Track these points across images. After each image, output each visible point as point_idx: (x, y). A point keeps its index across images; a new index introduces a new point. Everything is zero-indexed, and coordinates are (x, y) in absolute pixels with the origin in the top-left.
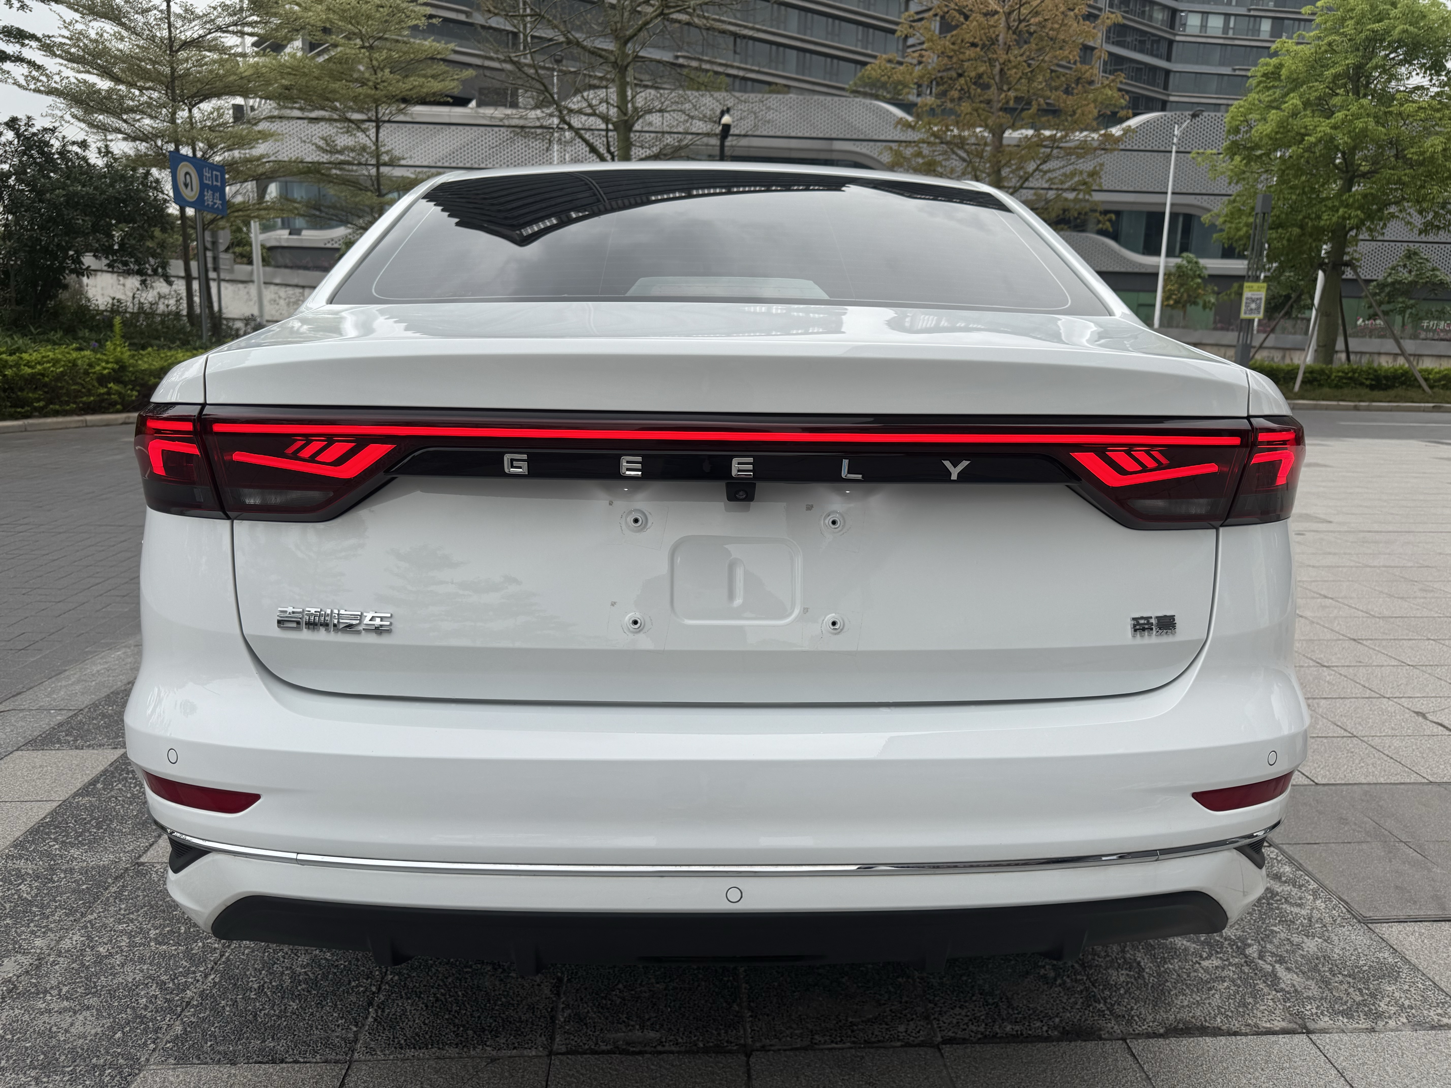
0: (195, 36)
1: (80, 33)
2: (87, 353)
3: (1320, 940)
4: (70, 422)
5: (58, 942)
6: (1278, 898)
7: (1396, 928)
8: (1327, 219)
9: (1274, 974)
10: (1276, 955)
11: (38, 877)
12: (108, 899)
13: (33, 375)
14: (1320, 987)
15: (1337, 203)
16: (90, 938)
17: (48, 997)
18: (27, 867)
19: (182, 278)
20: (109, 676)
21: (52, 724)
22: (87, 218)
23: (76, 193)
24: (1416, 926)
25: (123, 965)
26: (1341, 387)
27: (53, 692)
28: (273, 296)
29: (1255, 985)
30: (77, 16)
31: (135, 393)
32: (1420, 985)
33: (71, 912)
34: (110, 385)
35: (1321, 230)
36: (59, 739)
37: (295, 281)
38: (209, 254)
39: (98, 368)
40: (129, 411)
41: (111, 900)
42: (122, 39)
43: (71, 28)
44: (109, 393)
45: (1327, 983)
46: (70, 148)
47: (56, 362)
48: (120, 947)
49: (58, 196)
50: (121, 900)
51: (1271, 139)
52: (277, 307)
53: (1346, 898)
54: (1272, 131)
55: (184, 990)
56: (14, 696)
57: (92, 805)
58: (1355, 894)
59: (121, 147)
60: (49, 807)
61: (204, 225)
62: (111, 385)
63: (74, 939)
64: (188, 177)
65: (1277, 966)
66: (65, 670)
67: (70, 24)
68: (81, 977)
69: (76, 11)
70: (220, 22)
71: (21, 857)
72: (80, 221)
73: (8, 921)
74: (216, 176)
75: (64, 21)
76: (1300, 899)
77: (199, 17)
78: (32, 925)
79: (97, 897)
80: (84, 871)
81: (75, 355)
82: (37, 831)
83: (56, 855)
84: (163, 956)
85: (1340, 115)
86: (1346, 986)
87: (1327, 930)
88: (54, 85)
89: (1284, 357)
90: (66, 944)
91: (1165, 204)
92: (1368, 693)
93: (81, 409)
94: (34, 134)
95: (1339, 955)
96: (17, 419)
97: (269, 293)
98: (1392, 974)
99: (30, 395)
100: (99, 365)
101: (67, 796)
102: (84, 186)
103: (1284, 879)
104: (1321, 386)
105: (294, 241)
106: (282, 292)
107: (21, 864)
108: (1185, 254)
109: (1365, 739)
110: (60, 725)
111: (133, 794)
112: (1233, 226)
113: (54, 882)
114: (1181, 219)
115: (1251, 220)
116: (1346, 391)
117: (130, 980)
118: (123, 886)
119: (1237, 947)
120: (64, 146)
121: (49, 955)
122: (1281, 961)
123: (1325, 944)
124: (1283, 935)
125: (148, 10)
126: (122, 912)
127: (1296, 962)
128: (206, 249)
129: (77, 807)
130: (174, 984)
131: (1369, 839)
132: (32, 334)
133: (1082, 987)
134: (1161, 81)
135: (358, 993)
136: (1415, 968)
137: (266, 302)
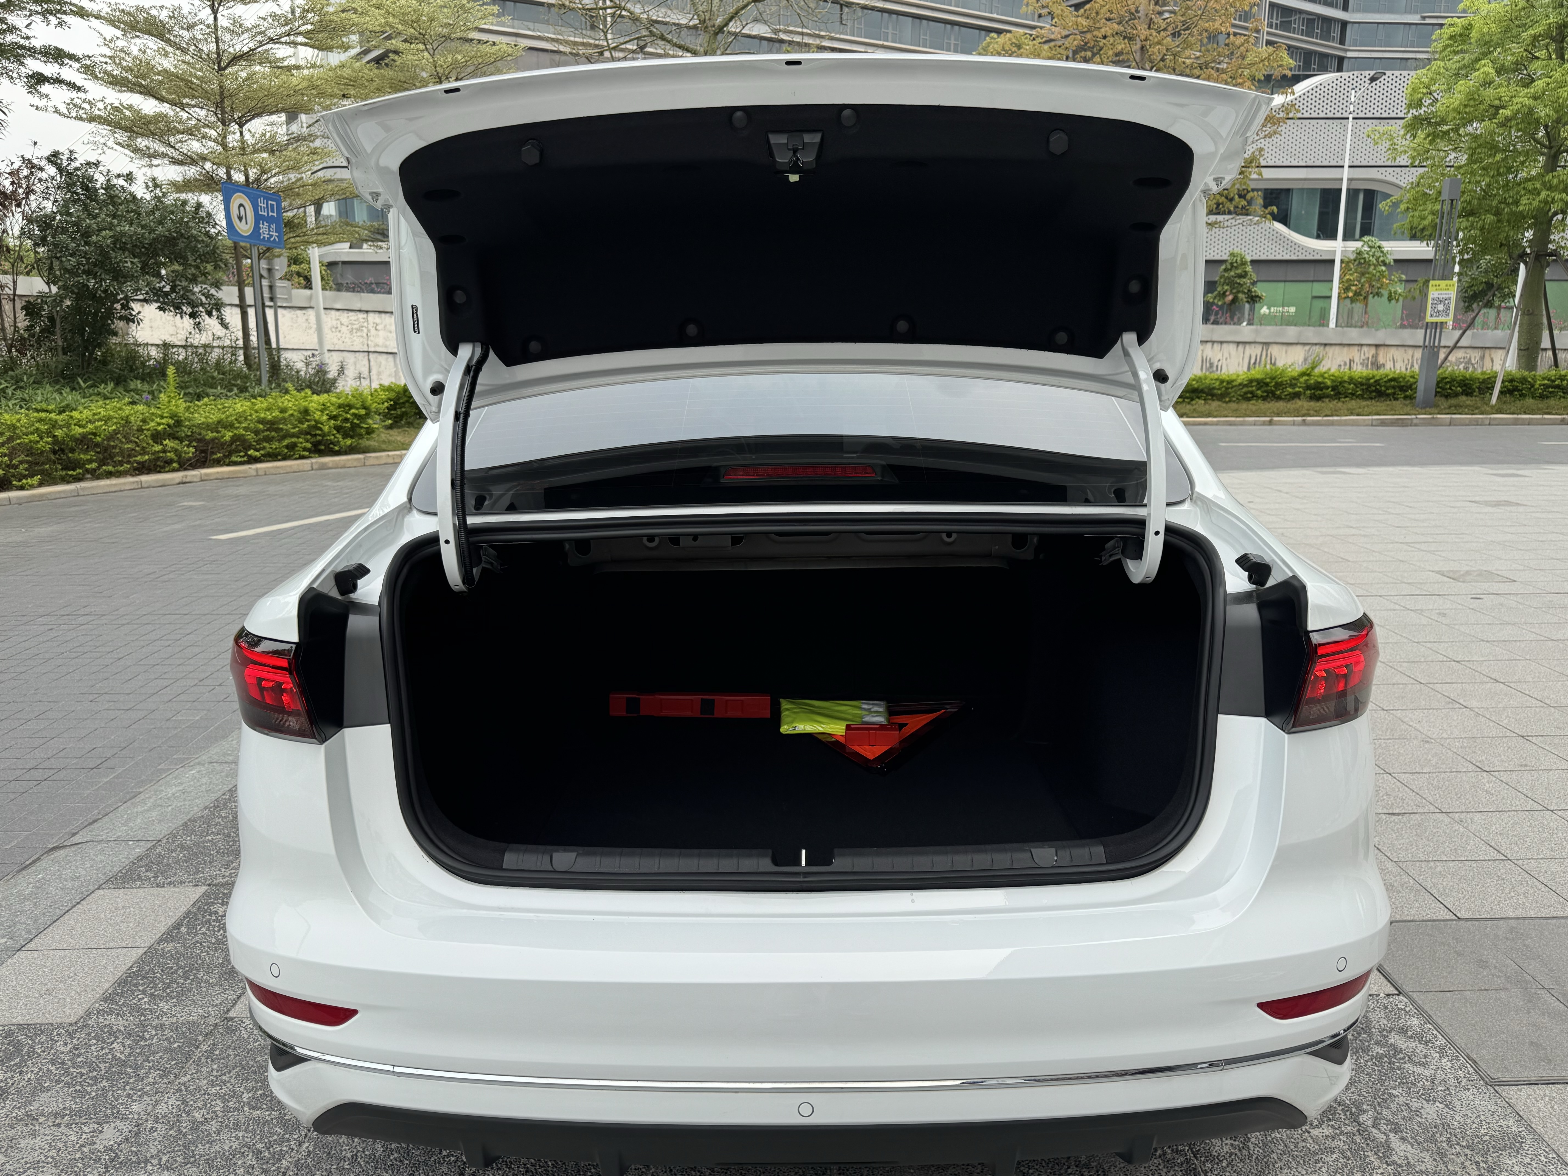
0: (246, 49)
1: (122, 50)
2: (140, 407)
3: (1441, 1106)
4: (124, 484)
5: (154, 1106)
6: (1401, 1055)
7: (1526, 1090)
8: (1526, 204)
9: (1387, 1145)
10: (1393, 1123)
11: (130, 1035)
12: (200, 1059)
13: (84, 436)
14: (1435, 1160)
15: (1538, 185)
16: (184, 1102)
17: (149, 1167)
18: (119, 1023)
19: (236, 306)
20: (185, 800)
21: (132, 858)
22: (136, 260)
23: (123, 234)
24: (1547, 1089)
25: (218, 1132)
26: (1547, 397)
27: (129, 819)
28: (334, 323)
29: (1366, 1157)
30: (119, 33)
31: (192, 450)
32: (1542, 1158)
33: (165, 1073)
34: (165, 443)
35: (1522, 216)
36: (139, 875)
37: (357, 306)
38: (265, 283)
39: (152, 424)
40: (186, 469)
41: (203, 1060)
42: (166, 55)
43: (112, 45)
44: (164, 451)
45: (1442, 1155)
46: (114, 181)
47: (107, 420)
48: (214, 1112)
49: (104, 238)
50: (212, 1061)
51: (1459, 113)
52: (339, 335)
53: (1474, 1056)
54: (1460, 104)
55: (279, 1160)
56: (90, 824)
57: (177, 952)
58: (1484, 1052)
59: (168, 173)
60: (135, 954)
61: (260, 254)
62: (167, 442)
63: (169, 1104)
64: (242, 208)
65: (1392, 1135)
66: (140, 793)
67: (111, 41)
68: (179, 1145)
69: (118, 28)
70: (271, 33)
71: (111, 1012)
72: (129, 264)
73: (105, 1083)
74: (272, 205)
75: (105, 39)
76: (1425, 1057)
77: (248, 30)
78: (128, 1087)
79: (188, 1057)
80: (175, 1028)
81: (128, 410)
82: (126, 982)
83: (145, 1010)
84: (257, 1121)
85: (1540, 84)
86: (1462, 1159)
87: (1450, 1094)
88: (97, 112)
89: (1482, 358)
90: (162, 1109)
91: (1341, 179)
92: (1530, 805)
93: (135, 469)
94: (77, 169)
95: (1459, 1122)
96: (68, 482)
97: (330, 319)
98: (1513, 1144)
99: (82, 456)
100: (153, 420)
101: (152, 941)
102: (131, 224)
103: (1410, 1033)
104: (1523, 396)
105: (356, 255)
106: (344, 317)
107: (112, 1019)
108: (1366, 238)
109: (1520, 862)
110: (140, 858)
111: (217, 940)
112: (1417, 214)
113: (146, 1040)
114: (1361, 197)
115: (1438, 207)
116: (1552, 402)
117: (227, 1148)
118: (214, 1044)
119: (1352, 1114)
120: (109, 180)
121: (147, 1121)
122: (1396, 1129)
123: (1446, 1110)
124: (1401, 1100)
125: (194, 25)
126: (215, 1073)
127: (1412, 1131)
128: (261, 276)
129: (163, 955)
130: (270, 1153)
131: (1508, 986)
132: (81, 388)
133: (1182, 1159)
134: (1337, 34)
135: (449, 1163)
136: (1539, 1138)
137: (326, 330)
